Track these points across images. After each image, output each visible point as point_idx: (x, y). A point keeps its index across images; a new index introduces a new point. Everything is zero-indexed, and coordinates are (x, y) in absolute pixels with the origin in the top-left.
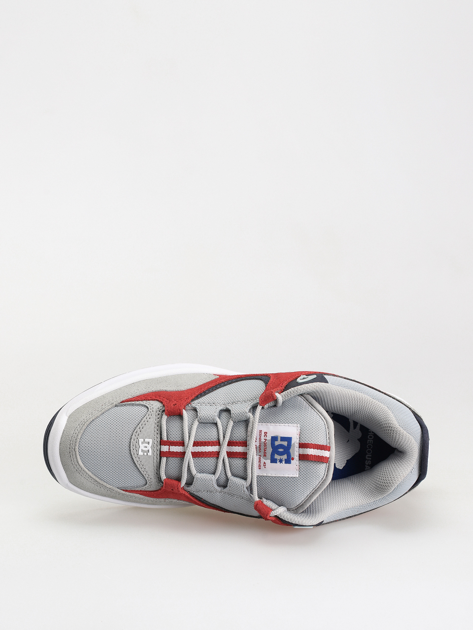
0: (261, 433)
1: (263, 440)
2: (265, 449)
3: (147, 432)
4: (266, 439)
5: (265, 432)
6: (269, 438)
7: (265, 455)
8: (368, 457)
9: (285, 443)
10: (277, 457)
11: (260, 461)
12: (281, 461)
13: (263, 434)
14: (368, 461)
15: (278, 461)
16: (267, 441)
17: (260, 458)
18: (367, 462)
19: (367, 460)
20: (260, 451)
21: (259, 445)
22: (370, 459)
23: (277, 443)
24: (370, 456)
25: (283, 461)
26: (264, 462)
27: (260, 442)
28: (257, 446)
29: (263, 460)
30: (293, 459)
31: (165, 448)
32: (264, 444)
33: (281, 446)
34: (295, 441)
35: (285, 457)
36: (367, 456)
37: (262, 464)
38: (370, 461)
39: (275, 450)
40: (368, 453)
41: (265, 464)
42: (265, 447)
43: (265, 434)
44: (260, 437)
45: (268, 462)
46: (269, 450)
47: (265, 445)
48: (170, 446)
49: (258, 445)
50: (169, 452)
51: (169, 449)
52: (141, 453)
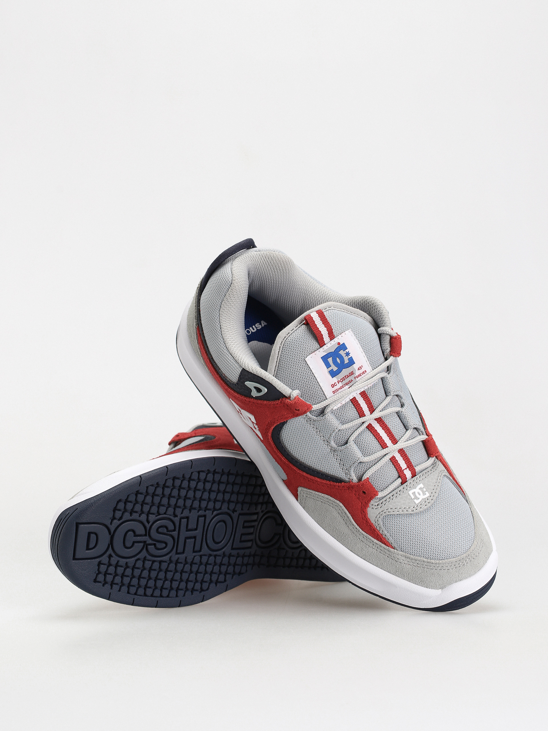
0: (335, 391)
1: (340, 384)
2: (346, 377)
3: (404, 502)
4: (338, 381)
5: (333, 387)
6: (335, 380)
7: (352, 373)
8: (254, 329)
9: (330, 360)
10: (346, 361)
11: (360, 375)
12: (348, 354)
13: (336, 388)
14: (257, 327)
15: (349, 357)
16: (339, 380)
17: (358, 377)
18: (259, 327)
19: (257, 329)
20: (351, 381)
21: (346, 385)
22: (254, 326)
23: (335, 369)
24: (251, 328)
25: (346, 352)
26: (358, 370)
27: (344, 386)
28: (349, 387)
29: (357, 373)
30: (339, 343)
31: (408, 473)
32: (342, 381)
33: (335, 362)
34: (322, 352)
35: (342, 353)
36: (253, 331)
37: (361, 371)
38: (256, 325)
39: (342, 366)
40: (251, 332)
41: (360, 368)
42: (345, 378)
43: (334, 386)
44: (340, 389)
45: (355, 366)
46: (345, 372)
47: (343, 379)
48: (403, 470)
49: (347, 387)
50: (408, 467)
51: (406, 469)
52: (428, 495)
